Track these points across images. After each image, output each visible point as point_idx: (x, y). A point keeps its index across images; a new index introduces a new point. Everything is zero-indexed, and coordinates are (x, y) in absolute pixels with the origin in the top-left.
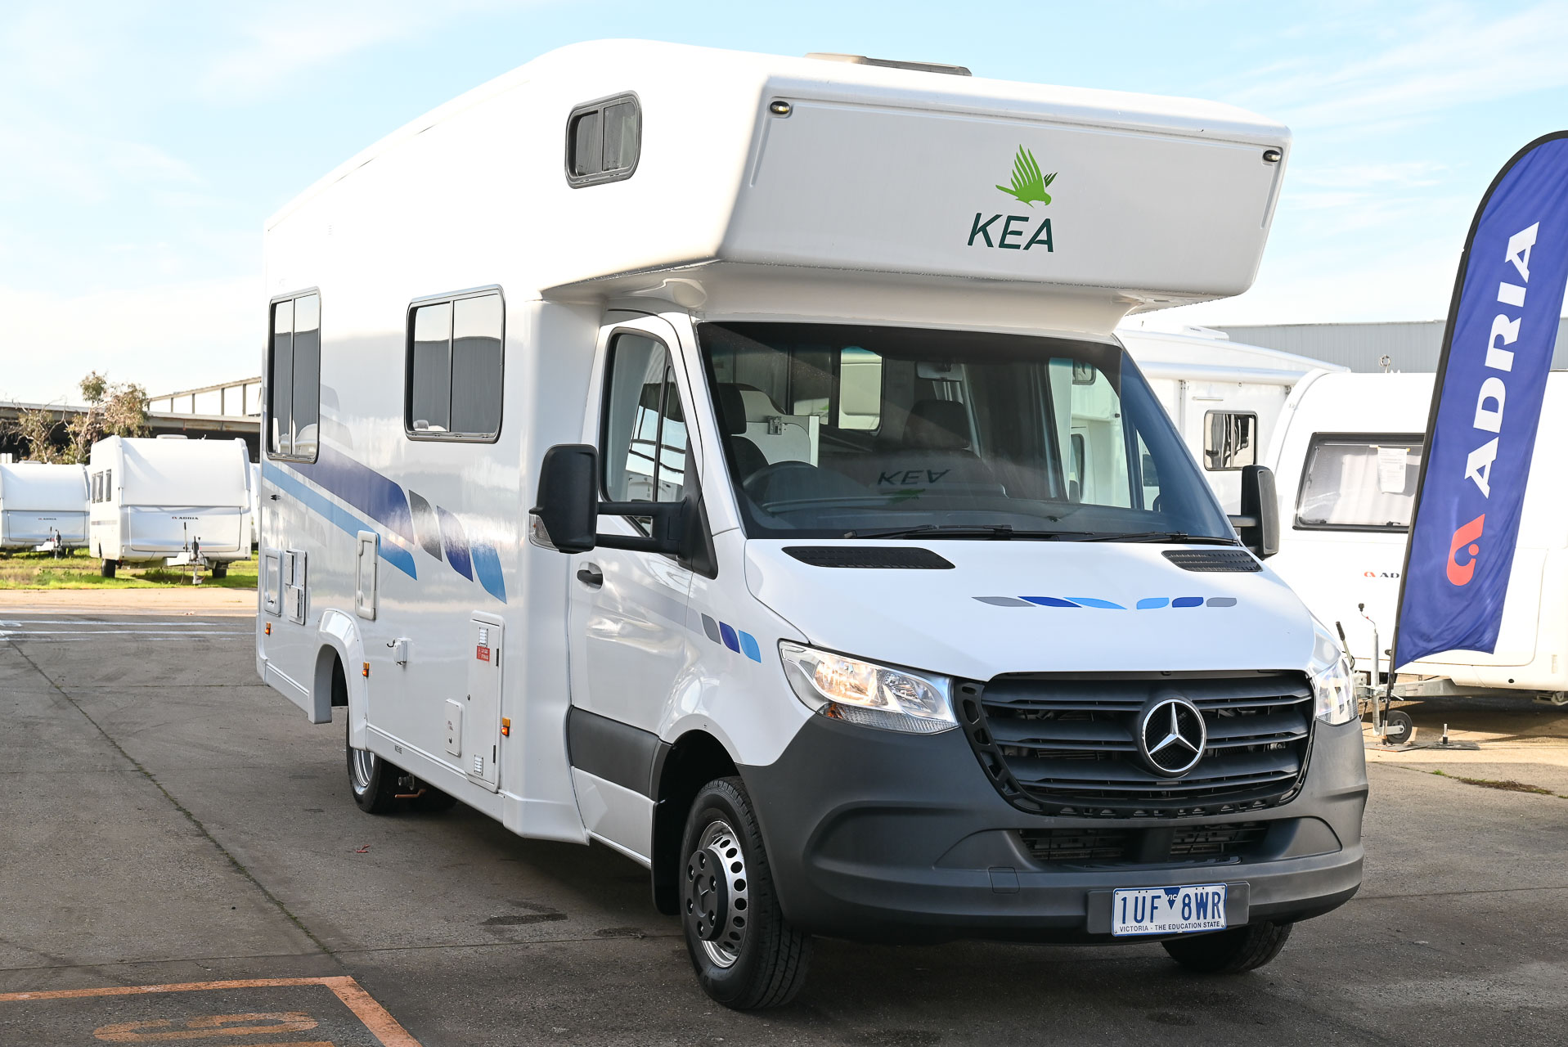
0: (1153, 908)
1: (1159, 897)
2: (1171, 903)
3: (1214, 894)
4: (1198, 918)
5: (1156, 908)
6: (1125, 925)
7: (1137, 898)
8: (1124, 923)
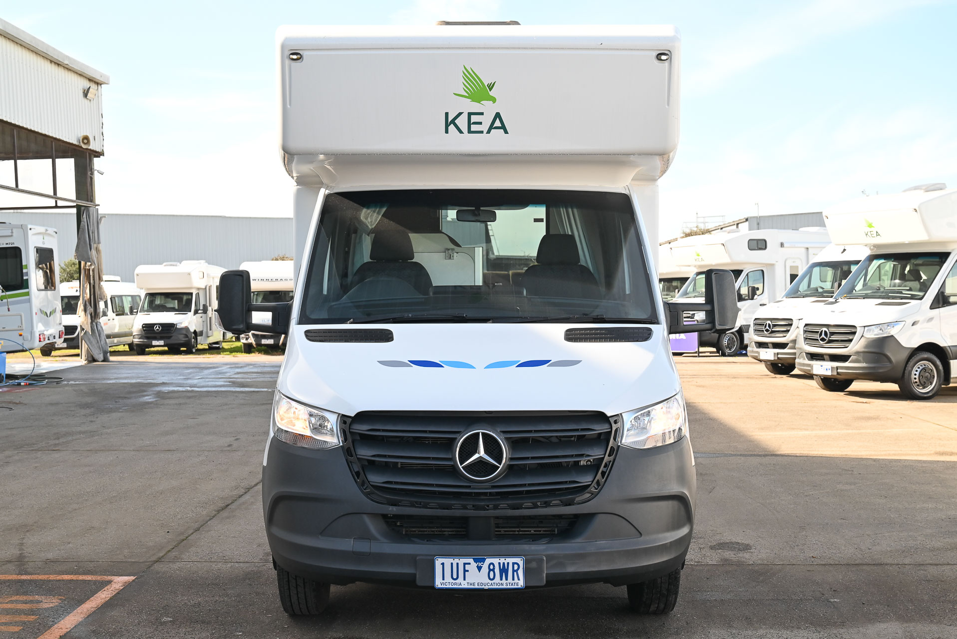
0: (465, 571)
1: (469, 564)
2: (479, 568)
3: (514, 564)
4: (501, 579)
5: (468, 571)
6: (444, 581)
7: (452, 564)
8: (443, 579)
